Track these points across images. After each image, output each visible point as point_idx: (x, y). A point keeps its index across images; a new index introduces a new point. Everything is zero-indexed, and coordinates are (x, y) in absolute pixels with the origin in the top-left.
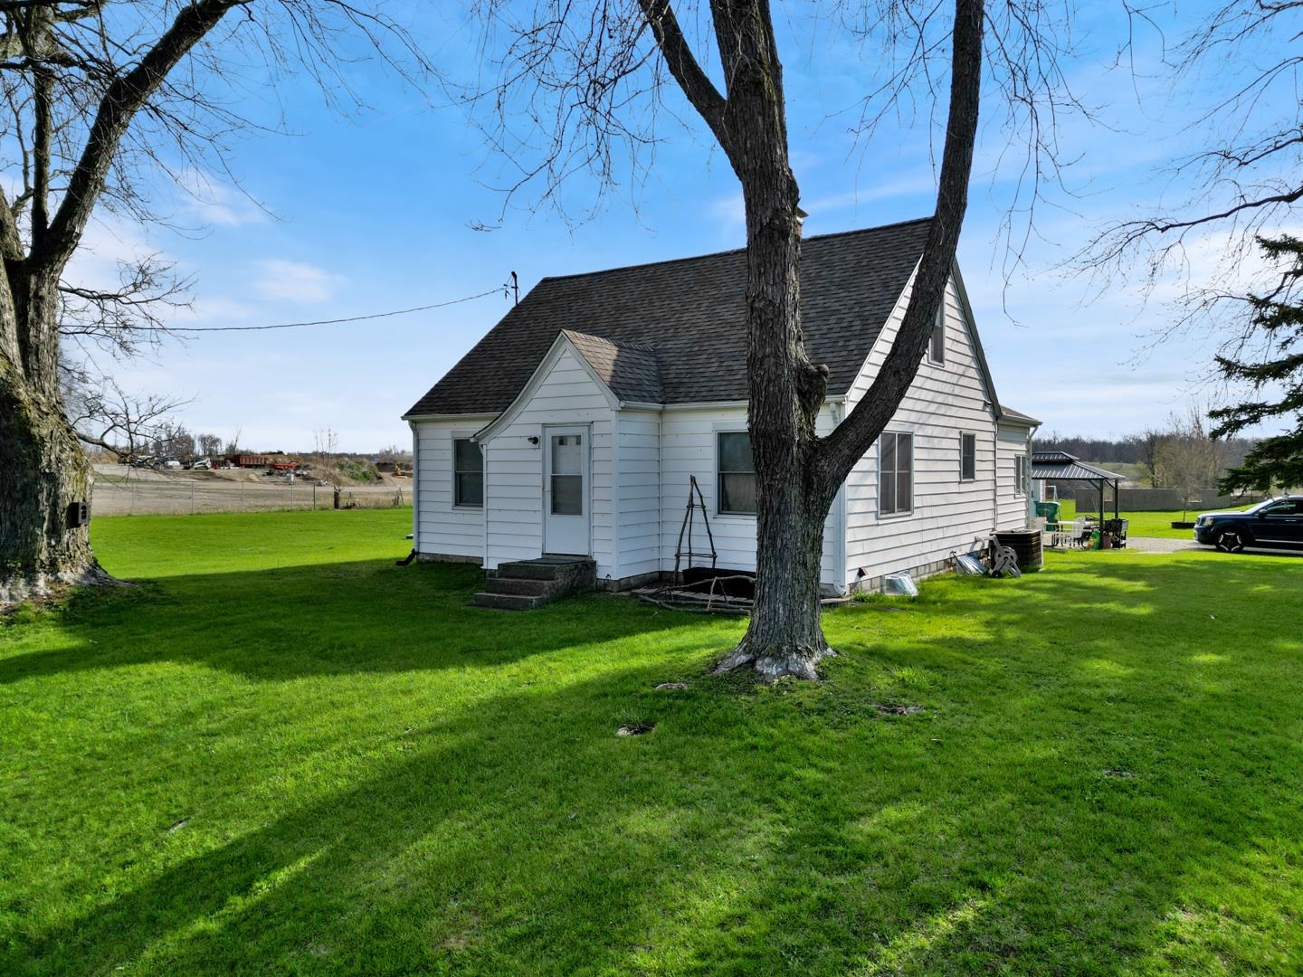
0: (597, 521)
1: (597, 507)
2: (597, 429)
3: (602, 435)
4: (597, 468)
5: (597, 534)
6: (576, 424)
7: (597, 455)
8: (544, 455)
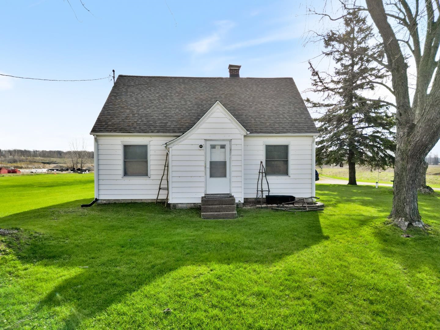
0: (233, 179)
1: (233, 174)
2: (233, 142)
3: (236, 145)
4: (233, 158)
5: (233, 185)
6: (223, 140)
7: (233, 153)
8: (206, 153)
